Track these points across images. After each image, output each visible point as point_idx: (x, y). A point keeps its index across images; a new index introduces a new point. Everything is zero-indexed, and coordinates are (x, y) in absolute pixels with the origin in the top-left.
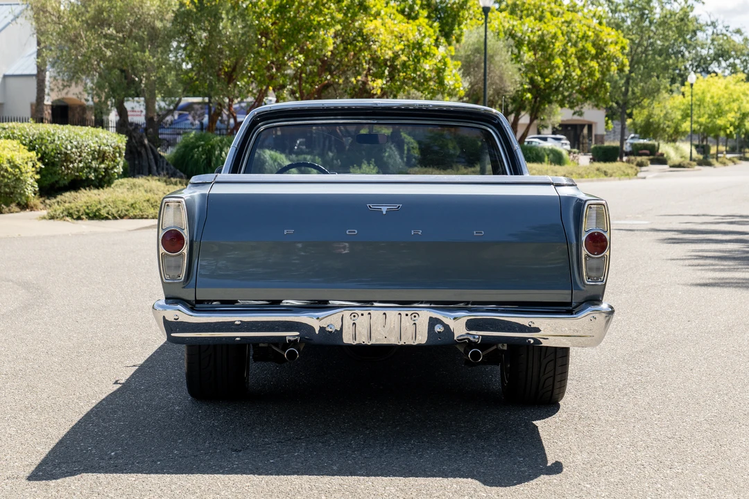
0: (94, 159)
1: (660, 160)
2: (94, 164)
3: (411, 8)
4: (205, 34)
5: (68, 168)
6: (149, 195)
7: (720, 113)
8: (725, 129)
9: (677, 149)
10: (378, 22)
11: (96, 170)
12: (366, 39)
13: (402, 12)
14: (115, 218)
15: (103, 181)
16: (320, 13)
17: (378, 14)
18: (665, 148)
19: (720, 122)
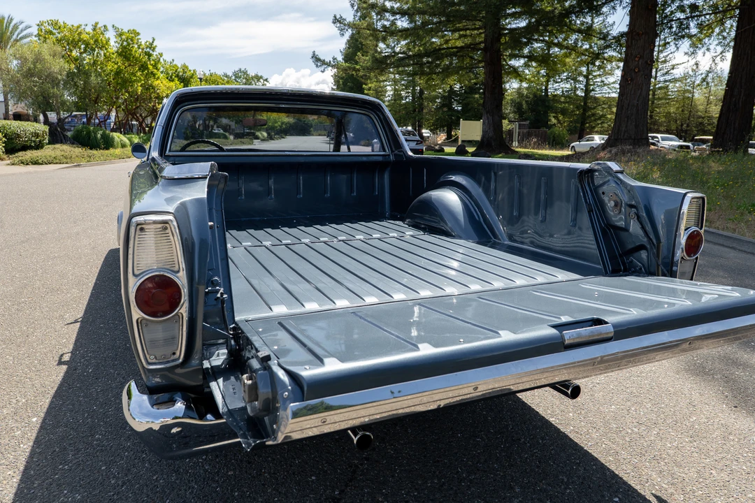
0: (32, 136)
1: (257, 138)
2: (33, 139)
3: (171, 77)
4: (82, 82)
5: (19, 140)
6: (63, 153)
7: (276, 122)
8: (277, 127)
9: (261, 134)
10: (159, 82)
11: (34, 141)
12: (153, 88)
13: (167, 78)
14: (46, 164)
15: (39, 146)
16: (135, 76)
17: (158, 78)
18: (258, 134)
19: (276, 125)
